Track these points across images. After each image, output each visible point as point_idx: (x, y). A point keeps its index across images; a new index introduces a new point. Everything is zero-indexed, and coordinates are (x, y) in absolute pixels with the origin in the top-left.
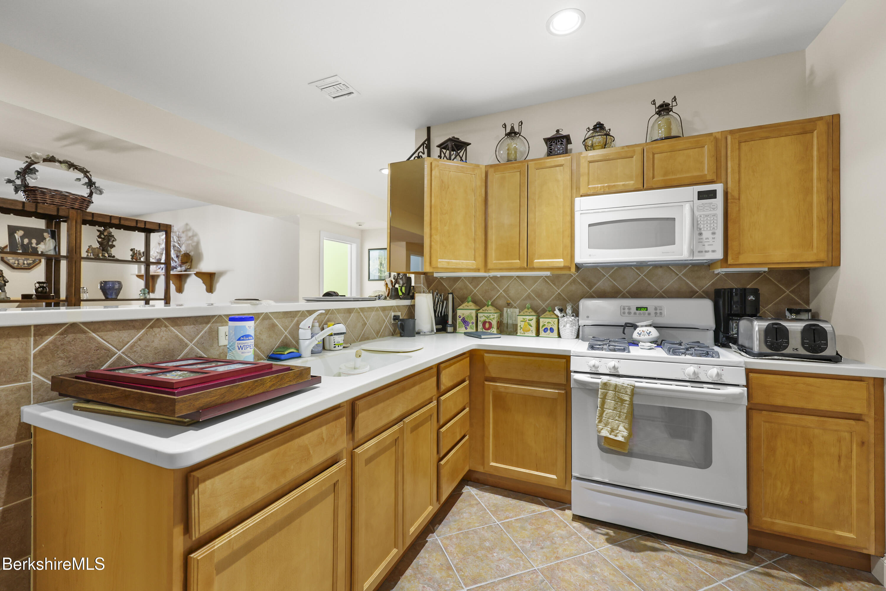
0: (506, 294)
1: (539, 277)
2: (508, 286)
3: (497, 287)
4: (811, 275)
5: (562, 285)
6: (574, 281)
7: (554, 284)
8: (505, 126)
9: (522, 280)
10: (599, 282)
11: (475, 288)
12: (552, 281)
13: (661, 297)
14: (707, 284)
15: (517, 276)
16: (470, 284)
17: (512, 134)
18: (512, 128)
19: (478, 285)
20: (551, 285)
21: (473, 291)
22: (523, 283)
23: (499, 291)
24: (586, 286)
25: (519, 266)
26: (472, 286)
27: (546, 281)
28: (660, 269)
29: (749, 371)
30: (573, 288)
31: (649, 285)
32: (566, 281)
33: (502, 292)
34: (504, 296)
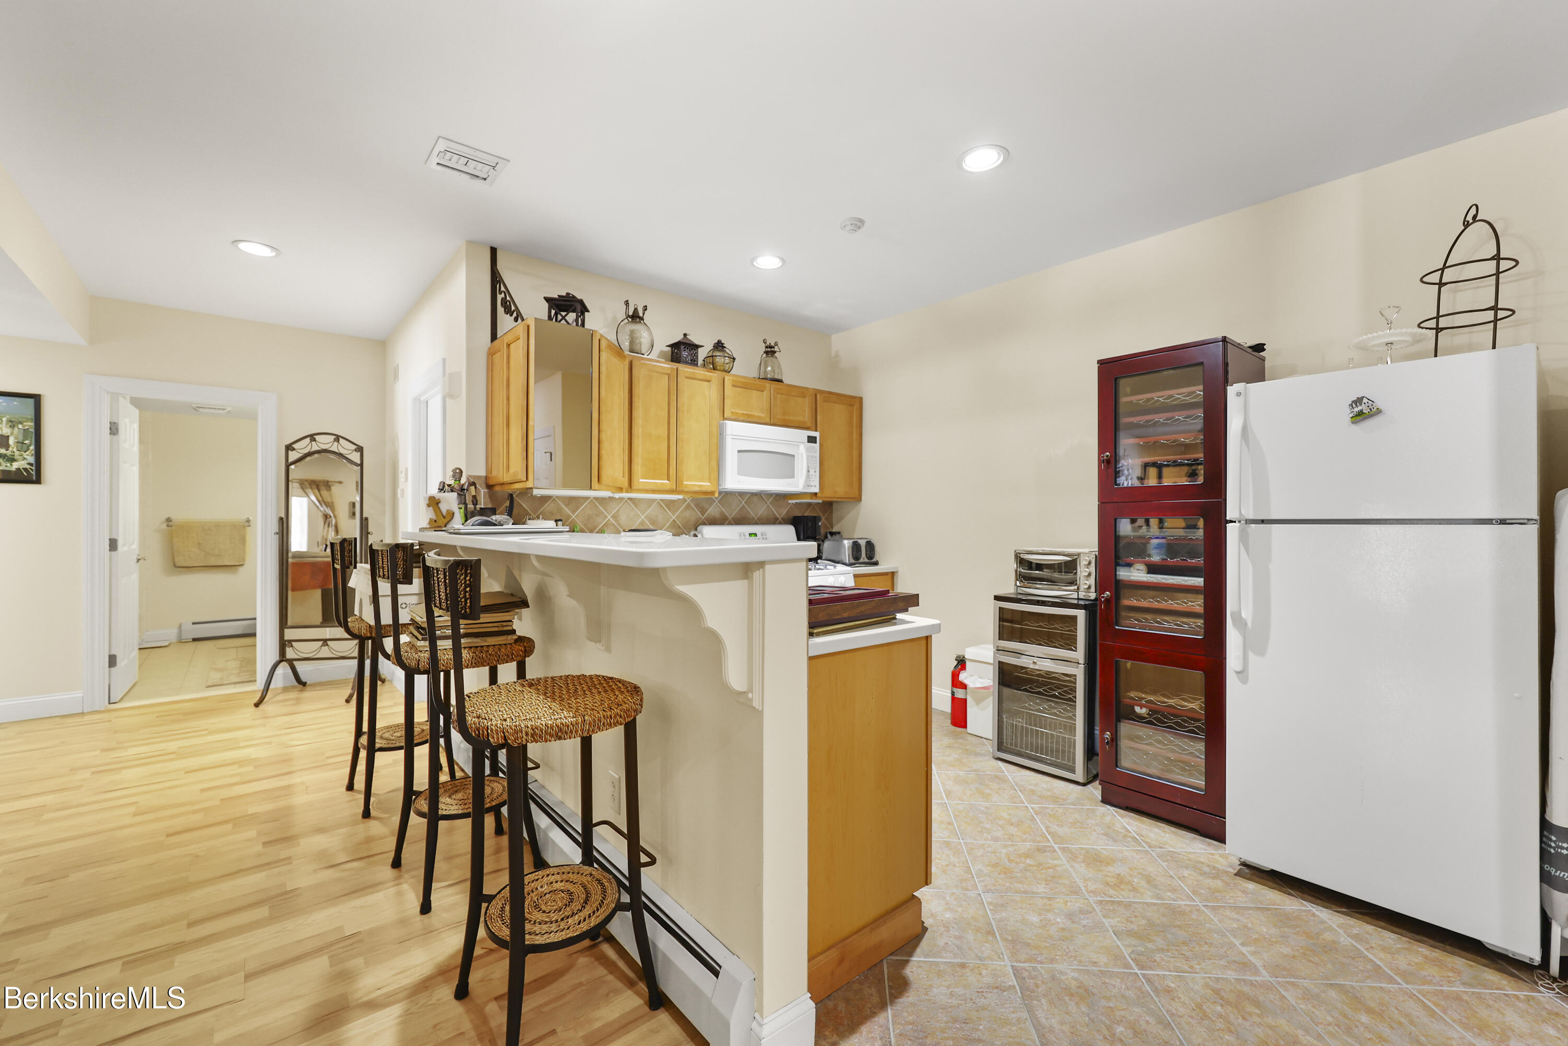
0: (616, 521)
1: (653, 500)
2: (618, 510)
3: (604, 511)
4: (834, 506)
5: (677, 511)
6: (688, 506)
7: (669, 509)
8: (627, 303)
9: (634, 503)
10: (710, 507)
11: (574, 512)
12: (667, 506)
13: (756, 523)
14: (783, 512)
15: (628, 498)
16: (566, 506)
17: (635, 317)
18: (636, 310)
19: (578, 508)
20: (666, 510)
21: (571, 517)
22: (636, 506)
23: (607, 517)
24: (699, 512)
25: (668, 488)
26: (569, 509)
27: (661, 505)
28: (756, 497)
29: (856, 576)
30: (688, 514)
31: (748, 512)
32: (681, 506)
33: (611, 520)
34: (613, 524)
